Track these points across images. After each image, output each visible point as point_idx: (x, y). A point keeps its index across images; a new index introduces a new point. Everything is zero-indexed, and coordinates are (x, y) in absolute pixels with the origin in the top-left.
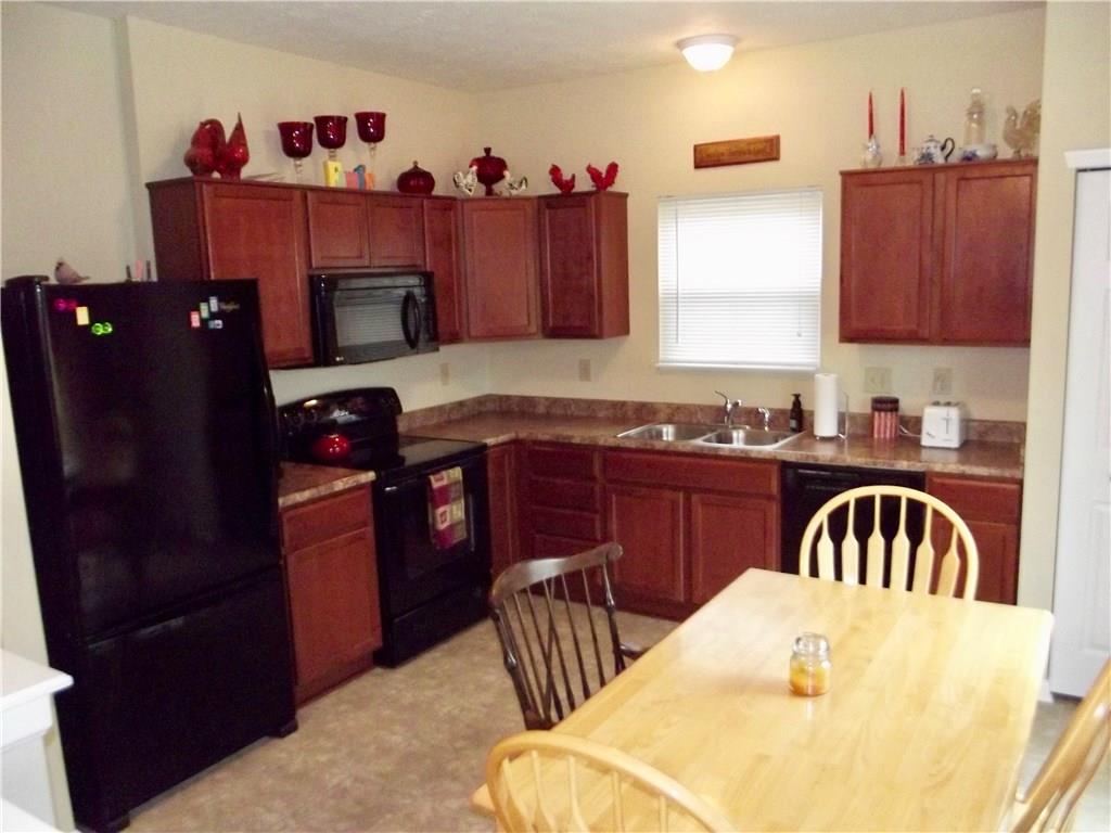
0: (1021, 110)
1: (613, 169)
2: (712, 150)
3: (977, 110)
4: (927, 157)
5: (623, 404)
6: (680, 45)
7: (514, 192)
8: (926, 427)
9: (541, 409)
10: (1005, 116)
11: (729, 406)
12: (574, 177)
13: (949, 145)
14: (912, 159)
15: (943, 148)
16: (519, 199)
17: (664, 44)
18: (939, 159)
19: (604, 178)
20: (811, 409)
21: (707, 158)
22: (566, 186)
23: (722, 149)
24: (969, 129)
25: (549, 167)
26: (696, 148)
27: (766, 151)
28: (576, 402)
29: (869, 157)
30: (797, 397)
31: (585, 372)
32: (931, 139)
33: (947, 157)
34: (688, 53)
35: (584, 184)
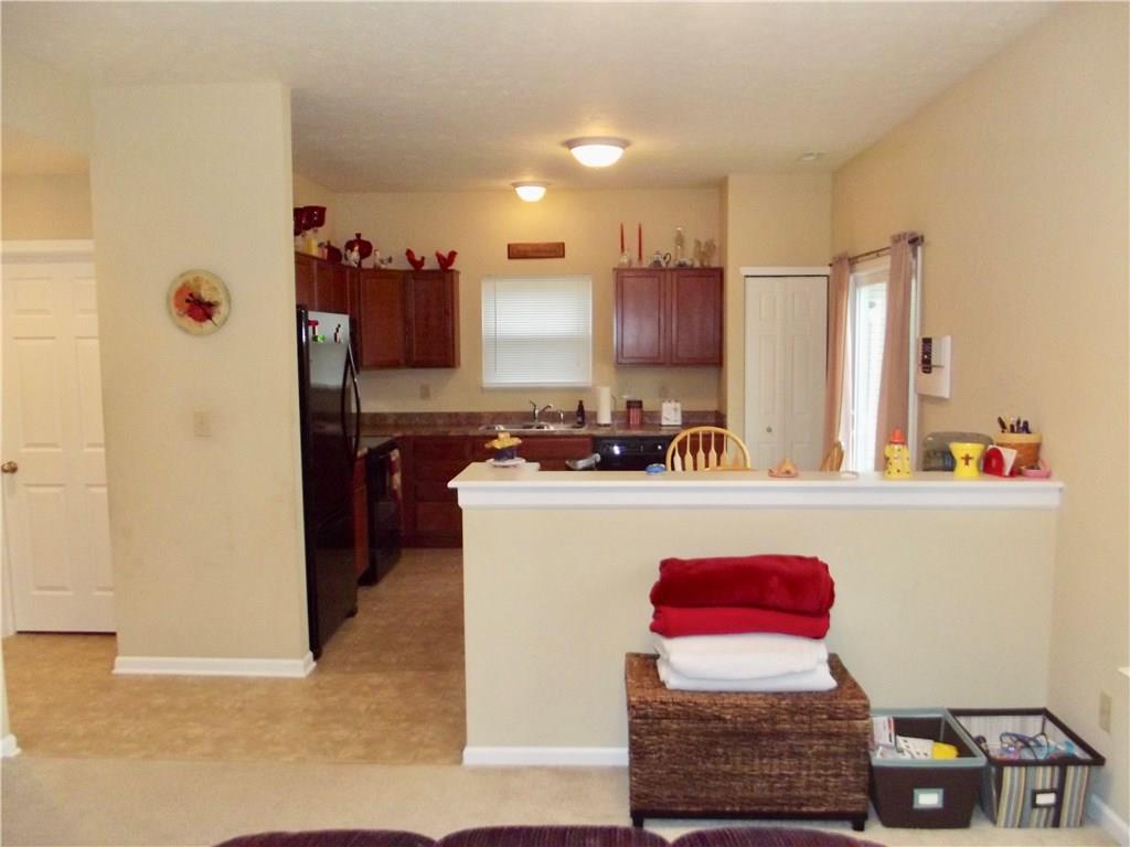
0: (703, 241)
1: (453, 255)
2: (521, 248)
3: (680, 240)
4: (657, 263)
5: (457, 414)
6: (516, 185)
7: (383, 266)
8: (664, 414)
9: (390, 421)
10: (693, 245)
11: (537, 412)
12: (423, 258)
13: (668, 257)
14: (646, 263)
15: (665, 258)
16: (386, 271)
17: (505, 183)
18: (664, 265)
19: (447, 261)
20: (593, 410)
21: (516, 252)
22: (418, 265)
23: (529, 248)
24: (676, 249)
25: (405, 251)
26: (509, 246)
27: (556, 251)
28: (421, 415)
29: (626, 261)
30: (581, 402)
31: (425, 394)
32: (658, 253)
33: (667, 263)
34: (520, 190)
35: (431, 264)
